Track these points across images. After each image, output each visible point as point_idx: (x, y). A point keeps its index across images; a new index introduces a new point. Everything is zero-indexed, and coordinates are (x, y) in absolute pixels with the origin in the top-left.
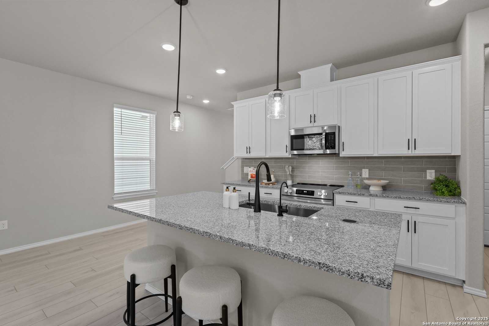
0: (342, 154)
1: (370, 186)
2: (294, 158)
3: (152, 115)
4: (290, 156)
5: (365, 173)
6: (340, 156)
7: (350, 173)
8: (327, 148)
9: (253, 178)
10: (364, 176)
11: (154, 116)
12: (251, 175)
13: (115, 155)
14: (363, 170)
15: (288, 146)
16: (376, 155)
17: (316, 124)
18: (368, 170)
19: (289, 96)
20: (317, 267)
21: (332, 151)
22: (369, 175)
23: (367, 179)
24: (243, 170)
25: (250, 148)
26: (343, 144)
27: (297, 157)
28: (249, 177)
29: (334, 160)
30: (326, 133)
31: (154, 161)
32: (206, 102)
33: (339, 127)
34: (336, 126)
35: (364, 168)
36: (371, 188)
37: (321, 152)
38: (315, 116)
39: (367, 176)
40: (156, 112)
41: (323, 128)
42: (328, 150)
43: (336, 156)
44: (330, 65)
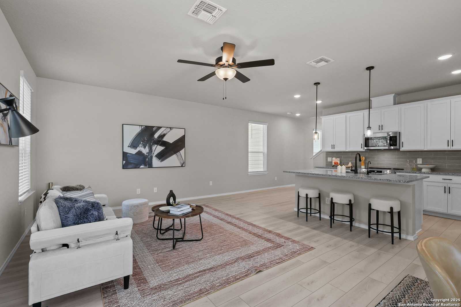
0: (402, 149)
1: (422, 169)
2: (367, 152)
3: (264, 125)
4: (364, 150)
5: (420, 161)
6: (400, 150)
7: (408, 161)
8: (391, 145)
9: (336, 164)
10: (418, 163)
11: (266, 126)
12: (335, 162)
13: (249, 150)
14: (418, 159)
15: (362, 144)
16: (426, 149)
17: (383, 131)
18: (421, 159)
19: (363, 113)
20: (386, 181)
21: (395, 147)
22: (422, 163)
23: (421, 164)
24: (327, 160)
25: (334, 145)
26: (403, 143)
27: (369, 151)
28: (333, 164)
29: (396, 153)
30: (390, 136)
31: (266, 154)
32: (298, 115)
33: (399, 133)
34: (397, 132)
35: (419, 158)
36: (423, 170)
37: (387, 148)
38: (382, 126)
39: (421, 163)
40: (267, 124)
41: (388, 133)
42: (392, 147)
43: (397, 150)
44: (393, 95)
